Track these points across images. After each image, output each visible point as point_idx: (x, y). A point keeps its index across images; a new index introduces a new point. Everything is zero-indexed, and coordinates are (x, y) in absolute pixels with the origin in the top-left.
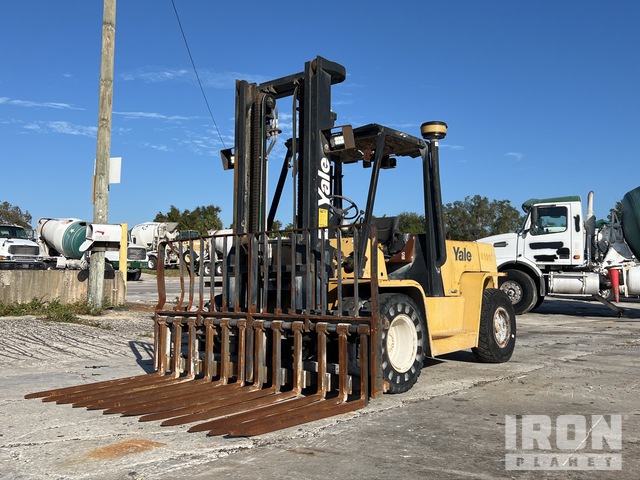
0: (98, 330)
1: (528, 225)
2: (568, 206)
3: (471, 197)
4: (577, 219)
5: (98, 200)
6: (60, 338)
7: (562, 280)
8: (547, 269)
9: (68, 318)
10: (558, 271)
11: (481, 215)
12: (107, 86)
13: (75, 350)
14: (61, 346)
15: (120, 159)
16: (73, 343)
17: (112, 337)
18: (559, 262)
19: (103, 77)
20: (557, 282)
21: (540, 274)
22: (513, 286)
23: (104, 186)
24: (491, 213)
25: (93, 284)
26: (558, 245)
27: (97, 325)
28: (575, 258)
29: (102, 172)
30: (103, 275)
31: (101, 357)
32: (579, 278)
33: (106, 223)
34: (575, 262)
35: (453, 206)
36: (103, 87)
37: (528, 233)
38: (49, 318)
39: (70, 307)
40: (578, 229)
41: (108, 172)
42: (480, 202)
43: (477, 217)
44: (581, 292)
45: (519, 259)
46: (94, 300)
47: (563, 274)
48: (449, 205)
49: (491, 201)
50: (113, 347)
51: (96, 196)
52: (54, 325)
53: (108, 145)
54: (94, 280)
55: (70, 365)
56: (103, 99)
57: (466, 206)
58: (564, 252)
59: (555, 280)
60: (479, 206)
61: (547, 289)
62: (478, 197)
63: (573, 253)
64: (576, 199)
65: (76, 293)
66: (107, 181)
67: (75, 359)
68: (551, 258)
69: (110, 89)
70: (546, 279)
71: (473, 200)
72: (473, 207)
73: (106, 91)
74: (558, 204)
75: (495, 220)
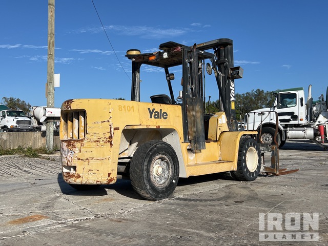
0: (49, 161)
1: (276, 104)
2: (297, 93)
3: (255, 90)
4: (302, 99)
5: (49, 96)
6: (28, 165)
7: (294, 132)
8: (286, 126)
9: (35, 156)
10: (292, 127)
11: (260, 99)
12: (51, 37)
13: (34, 171)
14: (26, 169)
15: (59, 74)
16: (34, 168)
17: (54, 165)
18: (292, 122)
19: (49, 33)
20: (291, 133)
21: (282, 129)
22: (268, 135)
23: (51, 89)
24: (265, 98)
25: (48, 138)
26: (291, 114)
27: (49, 159)
28: (300, 120)
29: (51, 81)
30: (53, 134)
31: (45, 175)
32: (303, 130)
33: (54, 108)
34: (300, 122)
35: (245, 95)
36: (49, 38)
37: (276, 108)
38: (25, 156)
39: (36, 150)
40: (302, 105)
41: (54, 81)
42: (260, 93)
43: (258, 100)
44: (304, 138)
45: (271, 121)
46: (49, 146)
47: (294, 129)
48: (243, 94)
49: (265, 92)
50: (53, 170)
51: (48, 94)
52: (27, 159)
53: (53, 68)
54: (48, 137)
55: (28, 179)
56: (50, 44)
57: (252, 95)
58: (295, 117)
59: (290, 132)
60: (259, 95)
61: (286, 137)
62: (259, 90)
63: (299, 118)
64: (301, 89)
65: (40, 143)
66: (53, 86)
67: (32, 176)
68: (288, 120)
69: (53, 39)
70: (286, 131)
71: (256, 91)
72: (256, 95)
73: (51, 39)
74: (292, 92)
75: (267, 102)
